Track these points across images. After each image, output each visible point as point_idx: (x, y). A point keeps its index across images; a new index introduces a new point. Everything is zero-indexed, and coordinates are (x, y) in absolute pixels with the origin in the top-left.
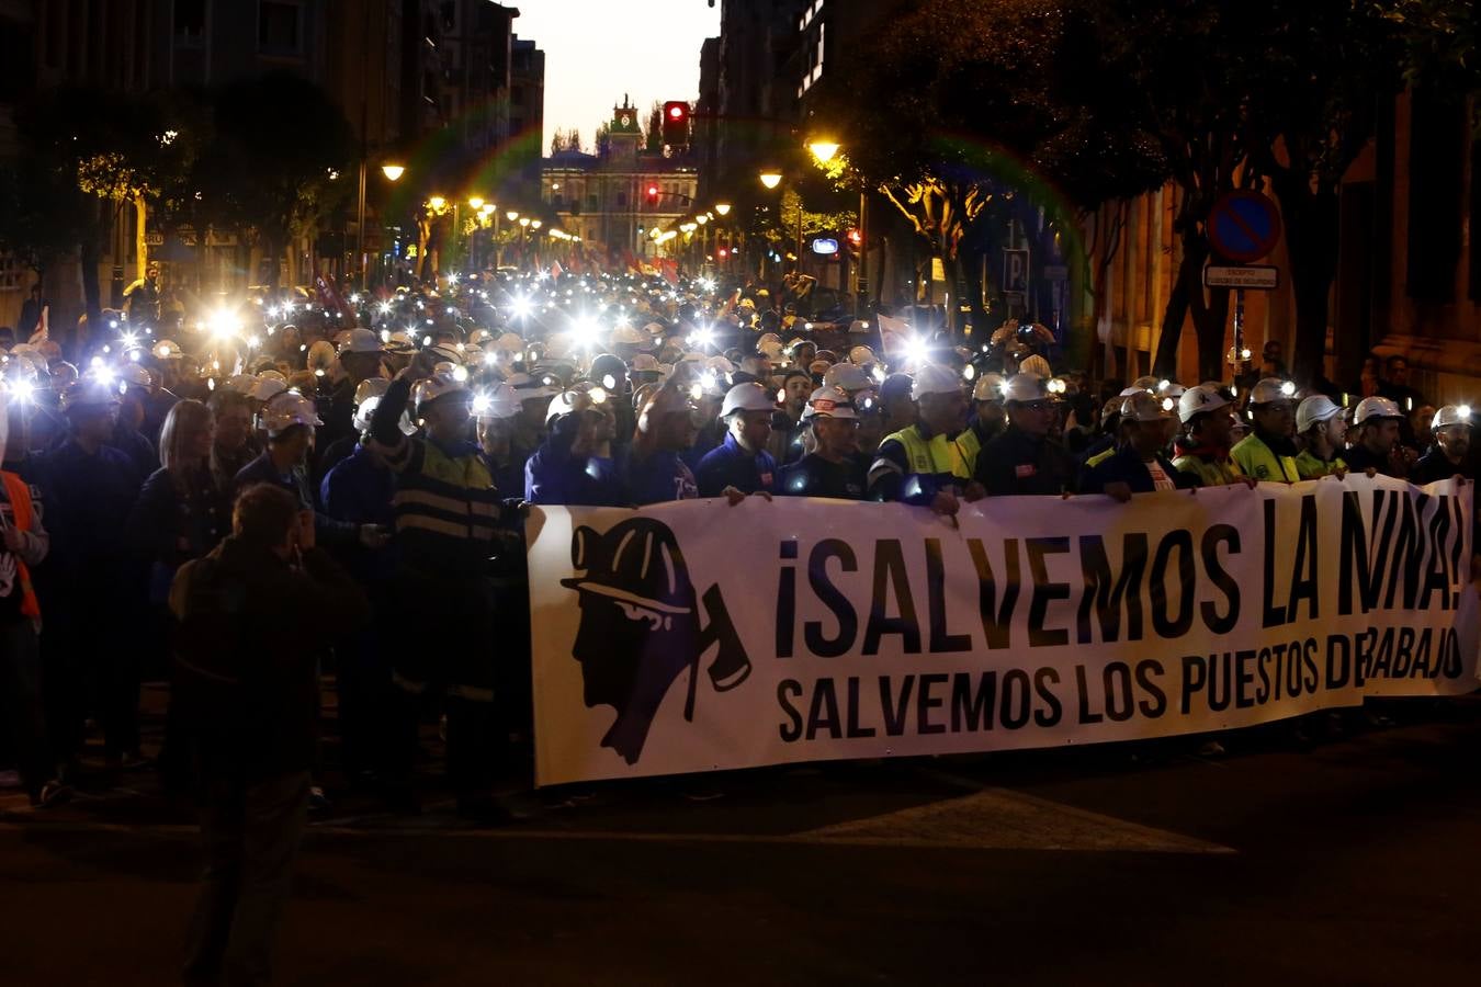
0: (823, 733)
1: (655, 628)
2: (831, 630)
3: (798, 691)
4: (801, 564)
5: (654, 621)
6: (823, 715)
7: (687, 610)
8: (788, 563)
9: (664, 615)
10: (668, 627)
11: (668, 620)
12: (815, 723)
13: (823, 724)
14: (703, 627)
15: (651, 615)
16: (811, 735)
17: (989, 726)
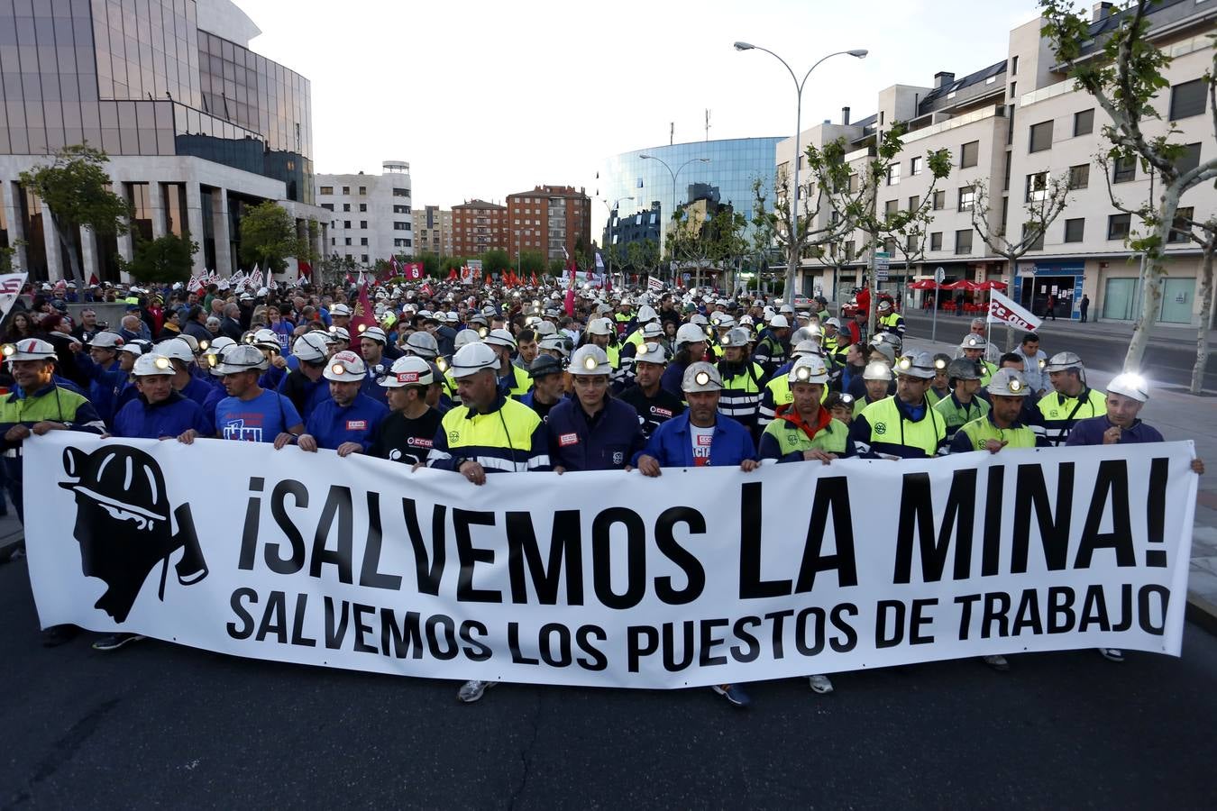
0: (272, 637)
1: (140, 527)
2: (286, 553)
3: (254, 598)
4: (266, 497)
5: (140, 523)
6: (274, 622)
7: (163, 518)
8: (255, 494)
9: (148, 519)
10: (151, 528)
11: (151, 523)
12: (265, 628)
13: (273, 629)
14: (174, 534)
15: (138, 518)
16: (261, 637)
17: (418, 655)
